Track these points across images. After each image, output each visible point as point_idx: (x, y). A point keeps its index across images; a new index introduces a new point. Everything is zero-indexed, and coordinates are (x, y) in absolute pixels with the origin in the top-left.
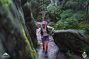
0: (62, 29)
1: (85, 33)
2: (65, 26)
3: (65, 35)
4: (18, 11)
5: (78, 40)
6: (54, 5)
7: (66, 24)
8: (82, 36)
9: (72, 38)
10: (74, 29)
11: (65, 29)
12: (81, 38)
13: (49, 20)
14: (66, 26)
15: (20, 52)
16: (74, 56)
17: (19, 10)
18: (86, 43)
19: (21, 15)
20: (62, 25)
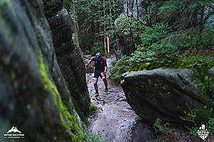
0: (142, 70)
1: (193, 77)
2: (149, 61)
3: (148, 82)
4: (33, 25)
5: (177, 91)
6: (132, 16)
7: (151, 57)
8: (186, 83)
9: (164, 88)
10: (168, 66)
11: (148, 68)
12: (184, 87)
13: (119, 52)
14: (152, 61)
15: (29, 107)
16: (170, 131)
17: (35, 23)
18: (196, 99)
19: (40, 33)
20: (143, 58)
